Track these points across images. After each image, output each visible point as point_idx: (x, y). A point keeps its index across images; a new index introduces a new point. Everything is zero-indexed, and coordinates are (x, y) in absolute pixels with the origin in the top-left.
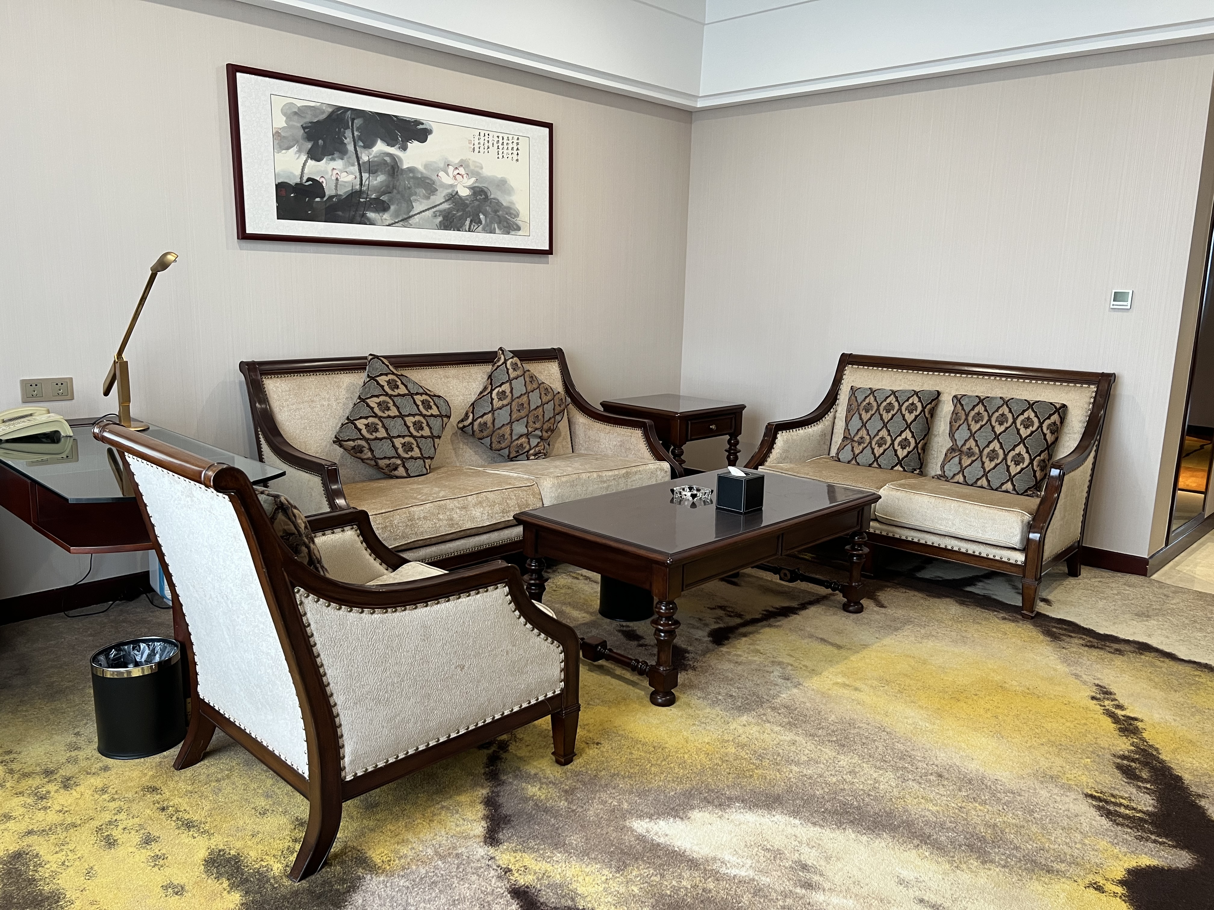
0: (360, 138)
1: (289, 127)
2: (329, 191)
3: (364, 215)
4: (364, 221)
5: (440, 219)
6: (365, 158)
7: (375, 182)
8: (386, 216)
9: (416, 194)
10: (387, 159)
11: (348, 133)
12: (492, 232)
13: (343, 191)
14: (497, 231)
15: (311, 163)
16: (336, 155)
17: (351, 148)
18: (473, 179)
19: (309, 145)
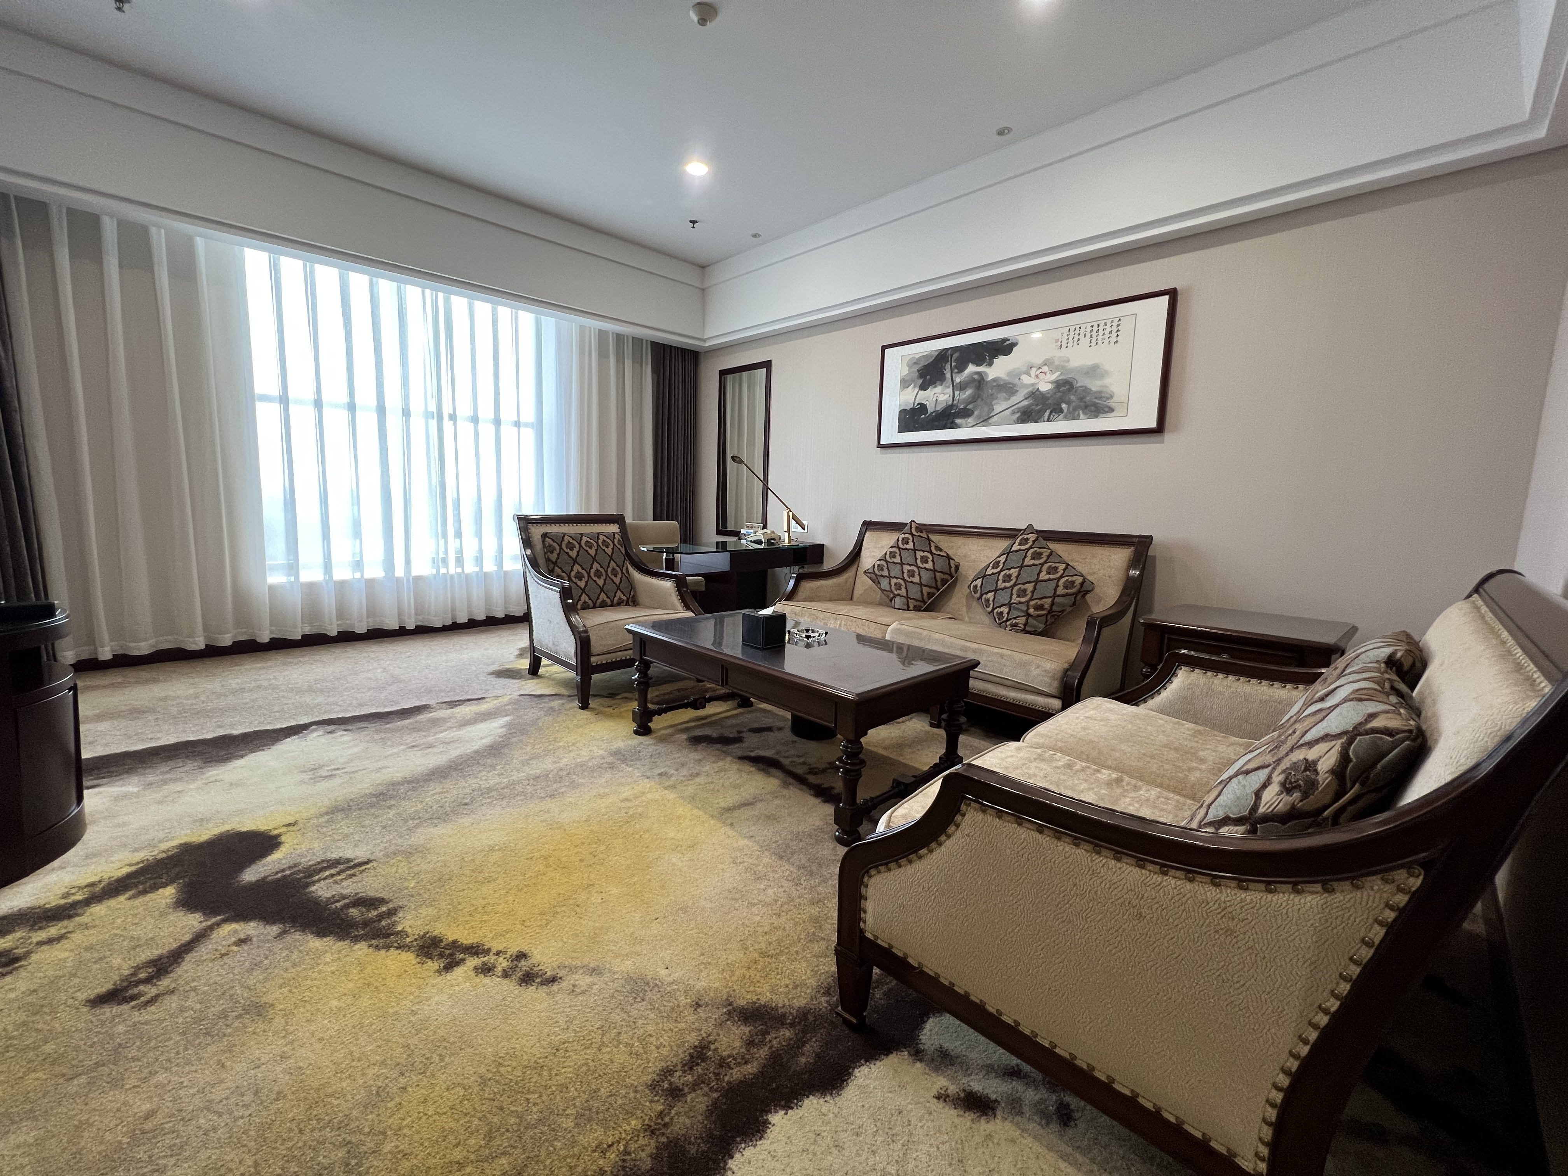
0: (956, 367)
1: (910, 373)
2: (931, 408)
3: (953, 422)
4: (953, 426)
5: (1018, 415)
6: (958, 380)
7: (964, 396)
8: (970, 420)
9: (997, 398)
10: (976, 377)
11: (948, 366)
12: (1077, 418)
13: (939, 408)
14: (1082, 416)
15: (921, 392)
16: (938, 383)
17: (948, 375)
18: (1058, 374)
19: (921, 381)
